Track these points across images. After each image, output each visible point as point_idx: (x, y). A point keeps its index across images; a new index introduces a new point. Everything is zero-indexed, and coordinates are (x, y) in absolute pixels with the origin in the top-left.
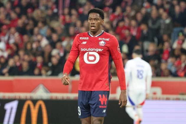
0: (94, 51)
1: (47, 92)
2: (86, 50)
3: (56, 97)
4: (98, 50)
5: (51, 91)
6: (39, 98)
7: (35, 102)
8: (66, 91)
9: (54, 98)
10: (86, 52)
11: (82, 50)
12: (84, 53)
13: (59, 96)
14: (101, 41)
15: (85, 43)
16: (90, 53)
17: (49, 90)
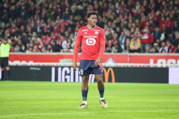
0: (92, 38)
1: (114, 62)
2: (87, 37)
3: (120, 66)
4: (95, 37)
5: (117, 62)
6: (109, 66)
7: (107, 68)
8: (126, 62)
9: (119, 66)
10: (87, 38)
11: (85, 37)
12: (86, 39)
13: (122, 65)
14: (95, 31)
15: (86, 33)
16: (90, 39)
17: (115, 61)
